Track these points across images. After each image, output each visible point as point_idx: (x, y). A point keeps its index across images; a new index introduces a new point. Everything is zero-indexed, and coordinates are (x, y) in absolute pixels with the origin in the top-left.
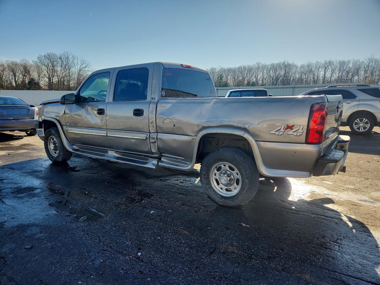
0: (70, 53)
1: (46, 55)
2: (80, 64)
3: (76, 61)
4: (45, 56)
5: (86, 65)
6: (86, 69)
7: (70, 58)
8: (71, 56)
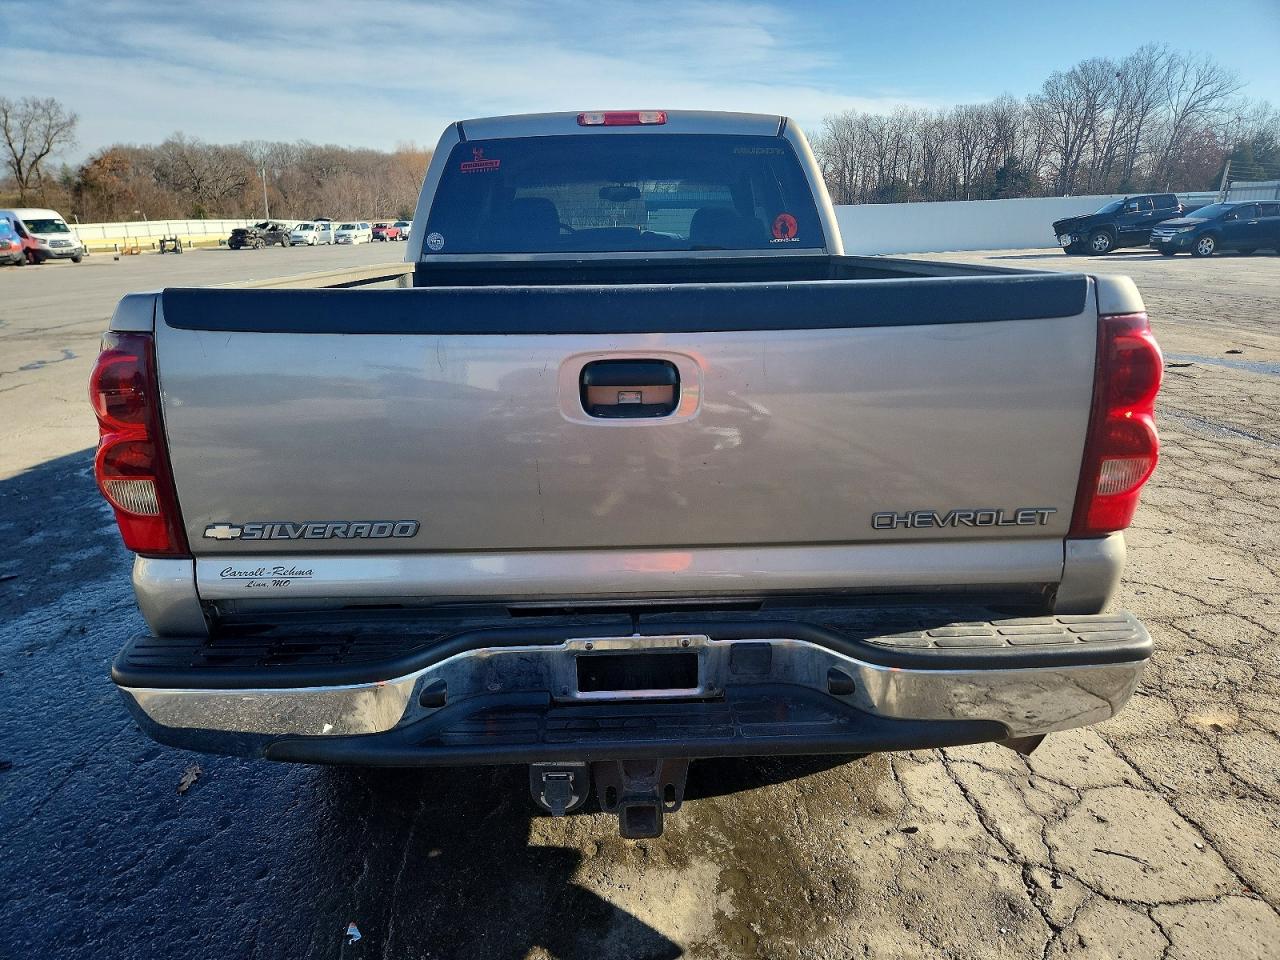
0: (1161, 49)
1: (1078, 69)
2: (1192, 87)
3: (1177, 77)
4: (1072, 75)
5: (1215, 86)
6: (1213, 104)
7: (1156, 69)
8: (1162, 61)
